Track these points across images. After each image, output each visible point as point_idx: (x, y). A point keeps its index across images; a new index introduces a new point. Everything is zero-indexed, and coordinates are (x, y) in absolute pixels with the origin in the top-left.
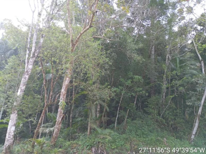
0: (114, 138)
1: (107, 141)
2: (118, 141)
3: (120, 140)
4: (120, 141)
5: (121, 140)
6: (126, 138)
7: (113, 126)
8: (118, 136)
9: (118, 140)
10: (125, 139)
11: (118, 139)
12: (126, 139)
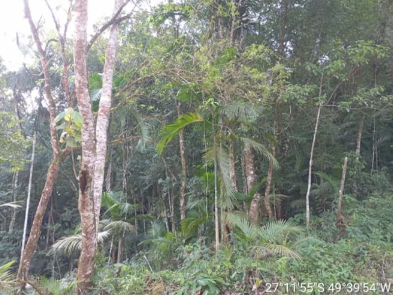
0: (309, 256)
1: (284, 266)
2: (324, 265)
3: (331, 260)
4: (334, 263)
5: (337, 262)
6: (355, 252)
7: (301, 220)
8: (320, 246)
9: (325, 261)
10: (351, 257)
11: (323, 258)
12: (356, 256)
